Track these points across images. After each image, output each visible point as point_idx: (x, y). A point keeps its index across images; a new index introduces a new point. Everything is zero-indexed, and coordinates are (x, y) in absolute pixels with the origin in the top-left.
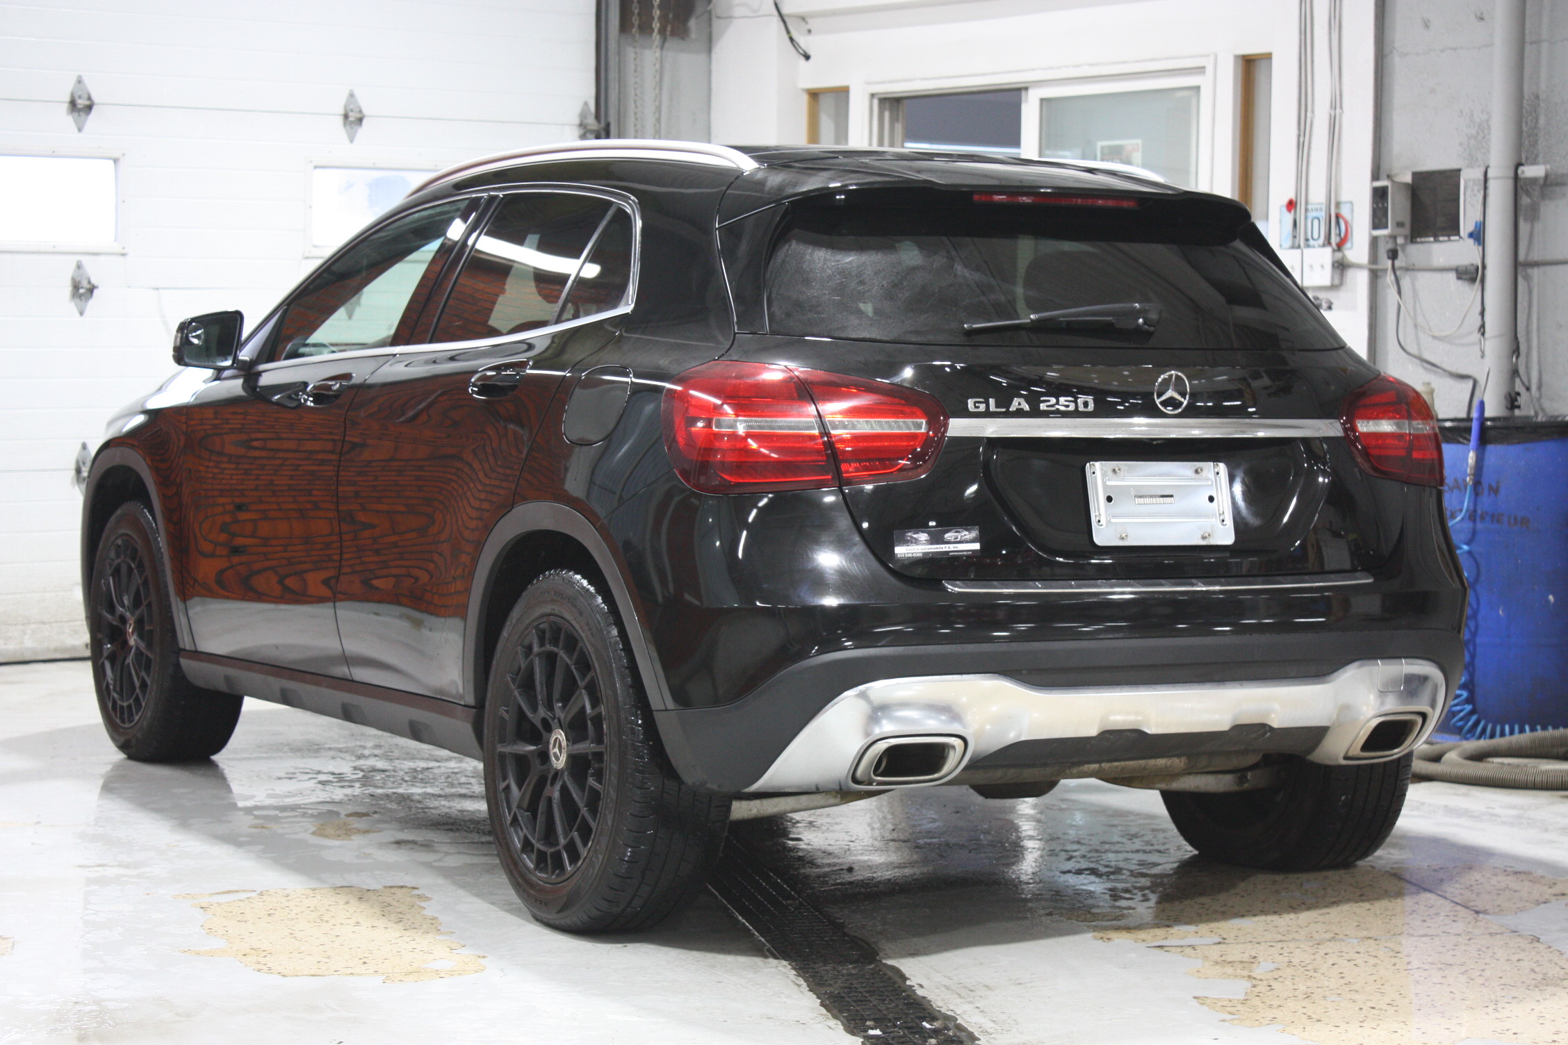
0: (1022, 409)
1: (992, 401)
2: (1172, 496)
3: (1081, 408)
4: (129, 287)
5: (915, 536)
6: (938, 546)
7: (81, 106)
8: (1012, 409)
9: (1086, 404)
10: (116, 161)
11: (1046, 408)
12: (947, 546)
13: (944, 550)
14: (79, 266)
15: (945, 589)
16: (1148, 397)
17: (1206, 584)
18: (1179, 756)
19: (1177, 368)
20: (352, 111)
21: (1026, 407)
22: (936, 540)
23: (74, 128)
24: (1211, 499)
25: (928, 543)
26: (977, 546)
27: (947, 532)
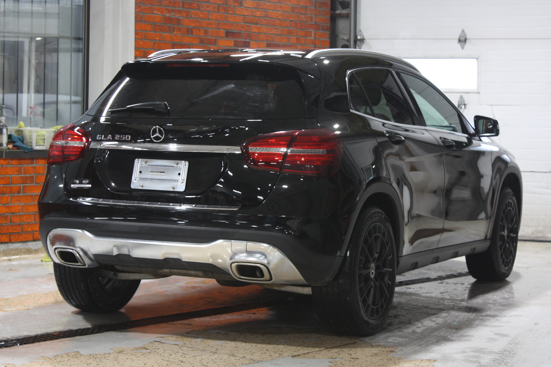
0: (110, 139)
1: (103, 136)
2: (164, 172)
4: (481, 104)
5: (76, 181)
7: (463, 41)
8: (108, 138)
9: (128, 138)
10: (477, 59)
11: (116, 139)
13: (82, 186)
14: (461, 97)
16: (149, 136)
19: (158, 125)
22: (81, 183)
23: (460, 48)
24: (179, 174)
25: (79, 184)
26: (90, 186)
27: (84, 180)
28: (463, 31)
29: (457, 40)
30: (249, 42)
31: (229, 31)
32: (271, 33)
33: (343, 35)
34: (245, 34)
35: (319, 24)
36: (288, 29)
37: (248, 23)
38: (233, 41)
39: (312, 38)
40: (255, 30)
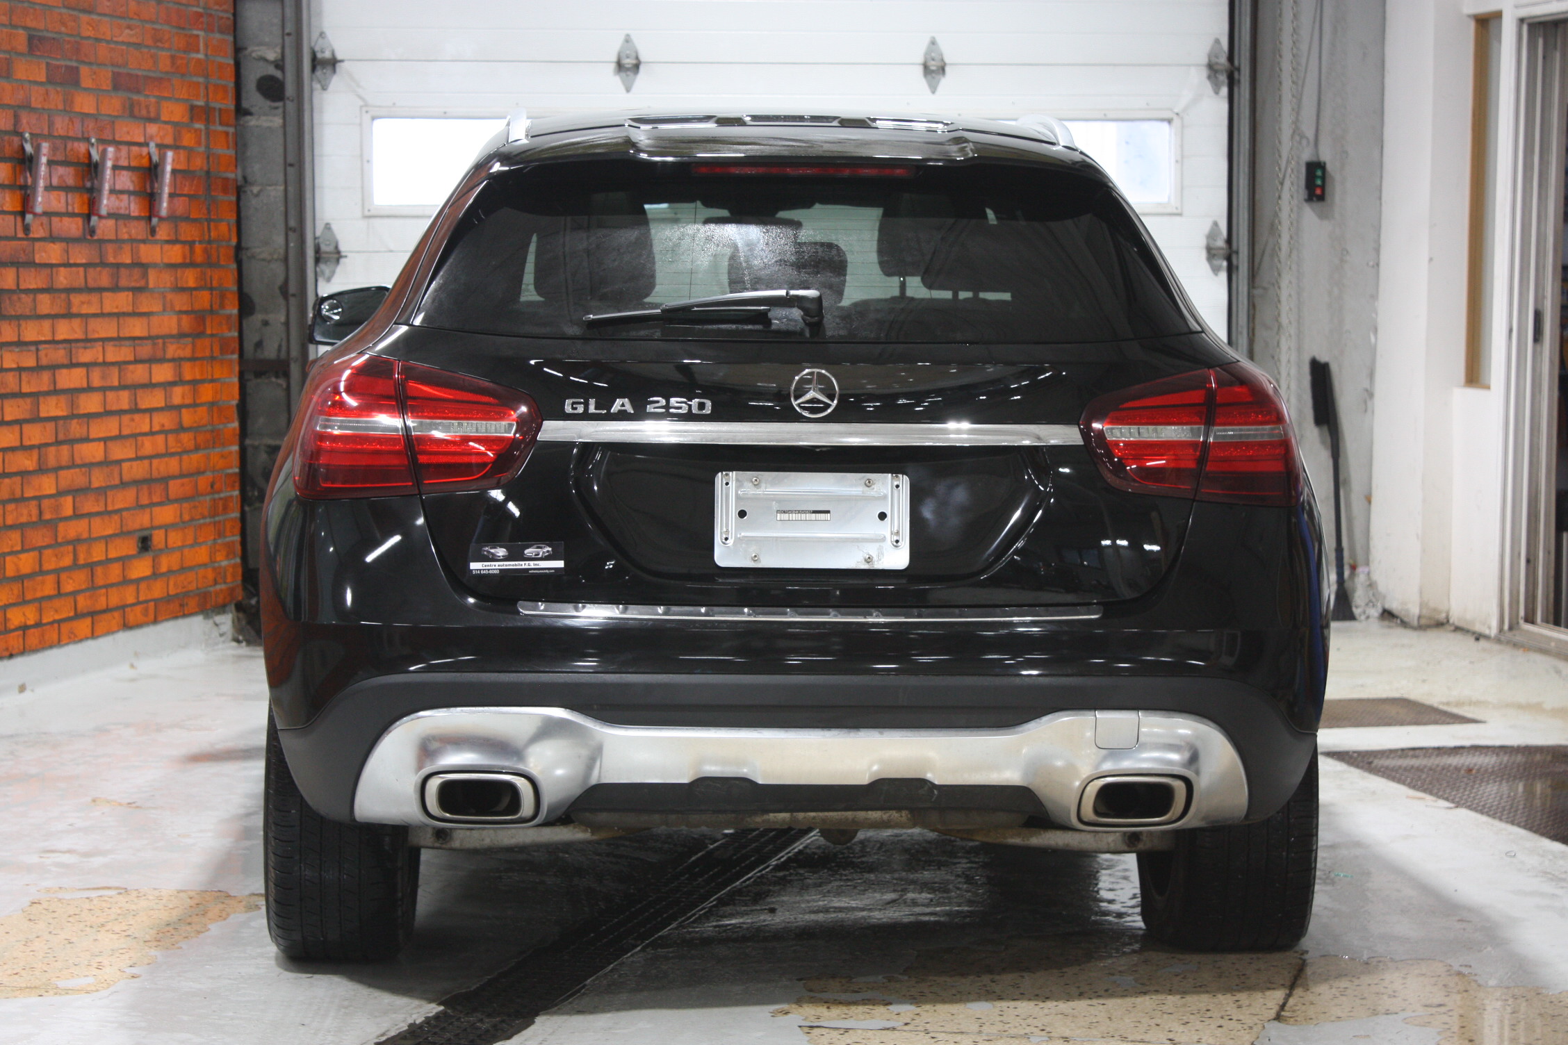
0: (625, 411)
1: (592, 402)
2: (828, 512)
3: (695, 411)
5: (492, 551)
6: (517, 563)
7: (628, 66)
8: (614, 410)
9: (702, 406)
11: (653, 410)
12: (527, 562)
13: (523, 567)
15: (519, 612)
16: (782, 397)
17: (885, 615)
18: (899, 809)
19: (815, 362)
20: (933, 60)
21: (629, 408)
22: (515, 555)
23: (622, 89)
24: (882, 516)
25: (506, 559)
26: (560, 564)
27: (528, 547)
28: (628, 40)
29: (613, 66)
30: (77, 68)
31: (35, 33)
32: (120, 39)
33: (262, 48)
34: (69, 42)
35: (213, 13)
36: (153, 29)
37: (74, 9)
38: (44, 66)
39: (201, 56)
40: (88, 29)
